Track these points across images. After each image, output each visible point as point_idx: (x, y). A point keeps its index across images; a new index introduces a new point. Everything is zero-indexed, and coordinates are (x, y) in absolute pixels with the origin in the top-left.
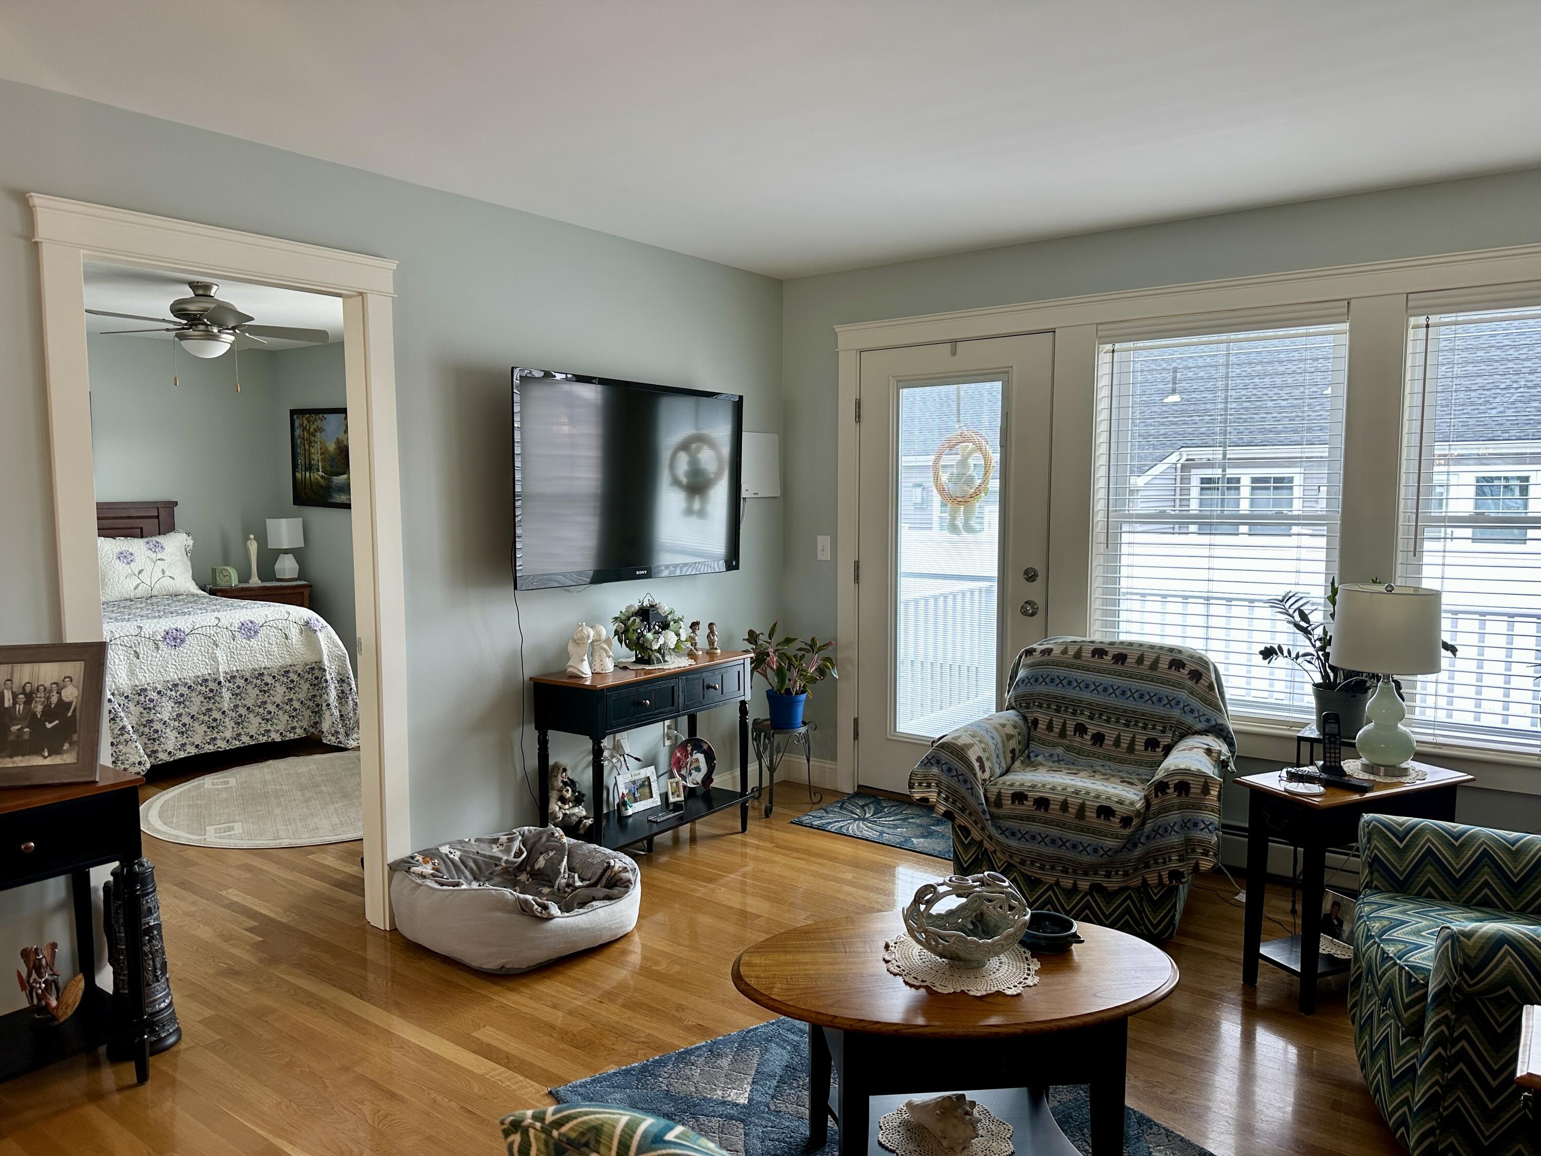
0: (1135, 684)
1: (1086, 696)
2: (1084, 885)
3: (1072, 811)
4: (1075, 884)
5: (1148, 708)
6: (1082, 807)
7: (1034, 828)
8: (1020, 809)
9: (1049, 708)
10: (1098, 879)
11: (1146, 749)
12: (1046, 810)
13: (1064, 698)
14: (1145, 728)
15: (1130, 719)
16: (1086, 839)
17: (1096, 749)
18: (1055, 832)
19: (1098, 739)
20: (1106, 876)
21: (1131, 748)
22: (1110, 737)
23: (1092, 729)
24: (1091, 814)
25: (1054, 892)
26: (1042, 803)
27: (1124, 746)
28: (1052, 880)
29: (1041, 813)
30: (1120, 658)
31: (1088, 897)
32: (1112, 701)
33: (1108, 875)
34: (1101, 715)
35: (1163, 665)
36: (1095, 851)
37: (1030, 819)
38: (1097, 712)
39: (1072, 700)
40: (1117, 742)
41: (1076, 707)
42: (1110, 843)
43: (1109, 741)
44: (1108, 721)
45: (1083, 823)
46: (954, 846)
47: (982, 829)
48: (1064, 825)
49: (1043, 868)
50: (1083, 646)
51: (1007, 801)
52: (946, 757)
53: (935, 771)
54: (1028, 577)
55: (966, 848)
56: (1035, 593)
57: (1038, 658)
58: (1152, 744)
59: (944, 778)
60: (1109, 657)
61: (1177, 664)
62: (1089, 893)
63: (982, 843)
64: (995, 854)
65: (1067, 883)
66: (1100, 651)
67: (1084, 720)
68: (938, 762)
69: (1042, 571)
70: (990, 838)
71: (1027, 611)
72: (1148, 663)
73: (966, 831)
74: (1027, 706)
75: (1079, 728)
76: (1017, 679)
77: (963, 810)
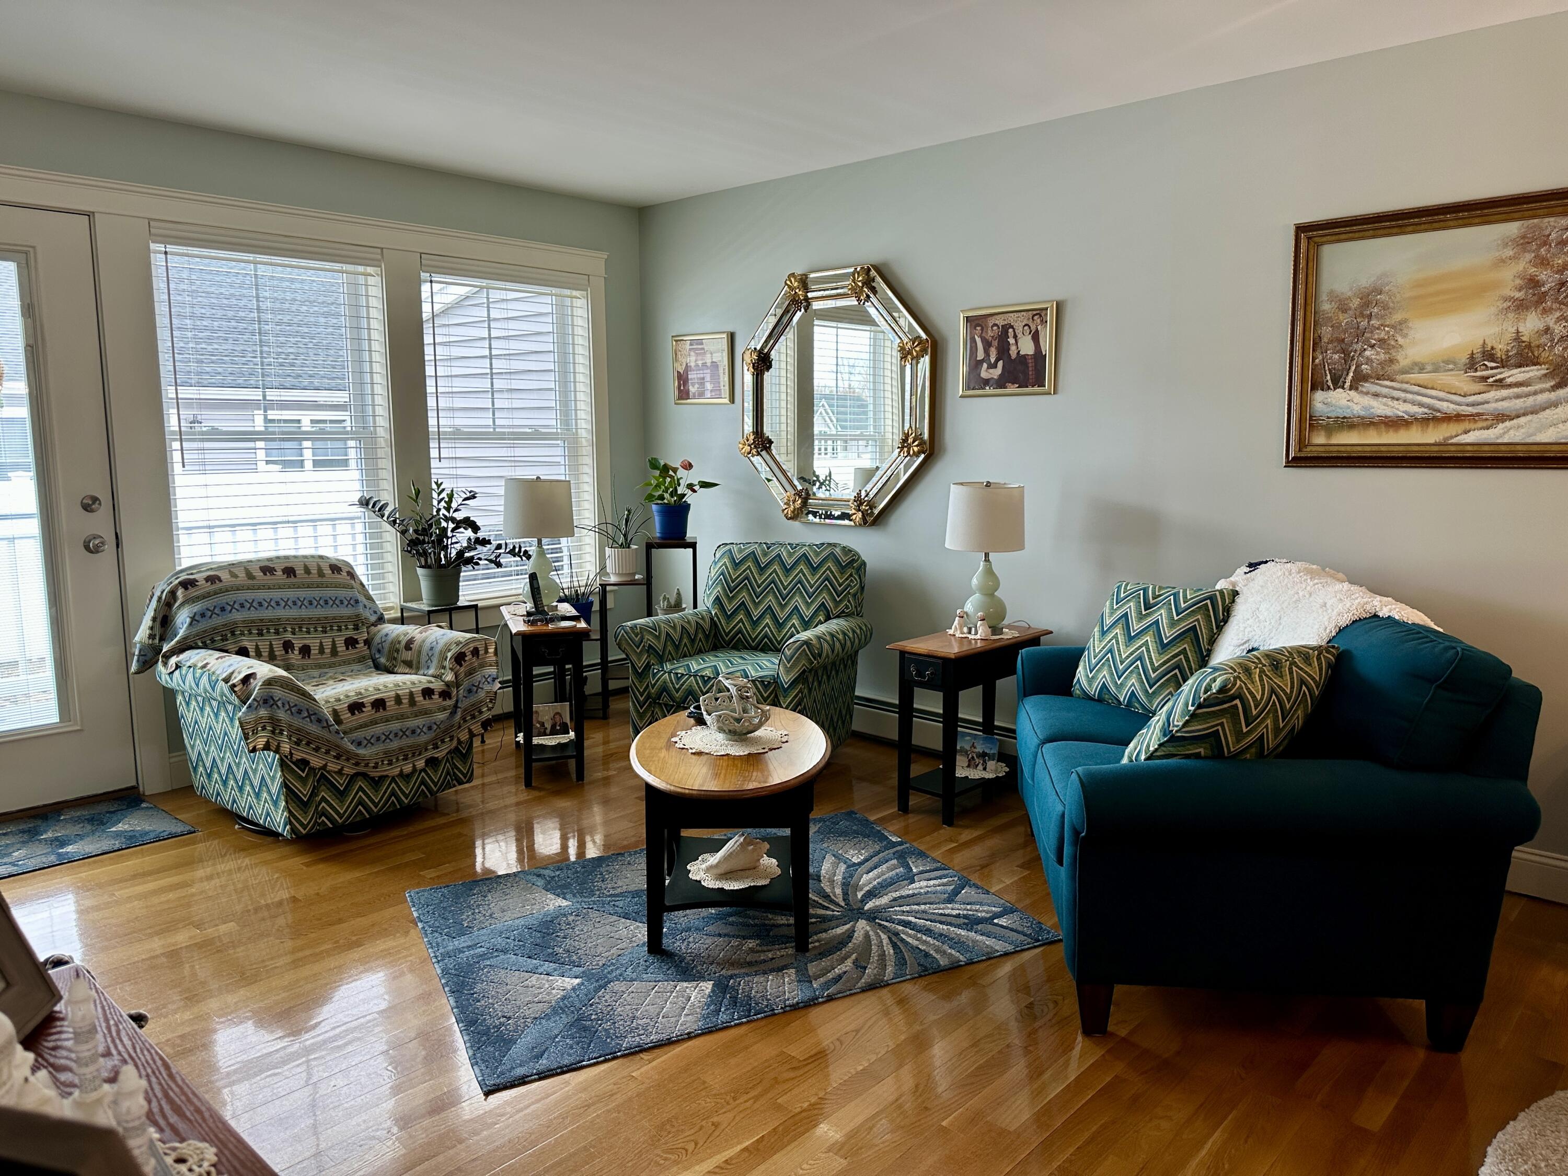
0: (316, 593)
1: (281, 613)
2: (421, 764)
3: (405, 701)
4: (414, 766)
5: (333, 612)
6: (411, 694)
7: (379, 729)
8: (360, 718)
9: (250, 633)
10: (429, 754)
11: (347, 649)
12: (384, 709)
13: (262, 620)
14: (340, 630)
15: (326, 625)
16: (419, 722)
17: (306, 662)
18: (395, 726)
20: (434, 748)
21: (334, 652)
22: (314, 644)
23: (298, 644)
24: (419, 698)
25: (396, 783)
26: (379, 704)
27: (328, 651)
28: (396, 771)
29: (382, 713)
30: (289, 571)
31: (423, 774)
32: (305, 613)
33: (436, 747)
34: (300, 628)
35: (327, 570)
36: (430, 728)
37: (374, 722)
38: (299, 625)
39: (271, 621)
40: (322, 650)
41: (277, 626)
42: (441, 716)
43: (315, 651)
44: (308, 632)
45: (415, 709)
46: (285, 785)
47: (327, 752)
48: (402, 717)
49: (390, 763)
50: (246, 567)
51: (345, 716)
52: (278, 693)
53: (263, 712)
54: (87, 508)
55: (303, 781)
56: (99, 524)
57: (209, 587)
58: (351, 643)
59: (282, 715)
60: (279, 573)
61: (336, 568)
62: (424, 770)
63: (324, 767)
64: (340, 772)
65: (408, 768)
66: (267, 569)
67: (289, 636)
68: (265, 701)
69: (105, 498)
70: (338, 757)
71: (91, 547)
72: (314, 571)
73: (303, 763)
74: (224, 639)
75: (288, 646)
76: (182, 619)
77: (298, 743)
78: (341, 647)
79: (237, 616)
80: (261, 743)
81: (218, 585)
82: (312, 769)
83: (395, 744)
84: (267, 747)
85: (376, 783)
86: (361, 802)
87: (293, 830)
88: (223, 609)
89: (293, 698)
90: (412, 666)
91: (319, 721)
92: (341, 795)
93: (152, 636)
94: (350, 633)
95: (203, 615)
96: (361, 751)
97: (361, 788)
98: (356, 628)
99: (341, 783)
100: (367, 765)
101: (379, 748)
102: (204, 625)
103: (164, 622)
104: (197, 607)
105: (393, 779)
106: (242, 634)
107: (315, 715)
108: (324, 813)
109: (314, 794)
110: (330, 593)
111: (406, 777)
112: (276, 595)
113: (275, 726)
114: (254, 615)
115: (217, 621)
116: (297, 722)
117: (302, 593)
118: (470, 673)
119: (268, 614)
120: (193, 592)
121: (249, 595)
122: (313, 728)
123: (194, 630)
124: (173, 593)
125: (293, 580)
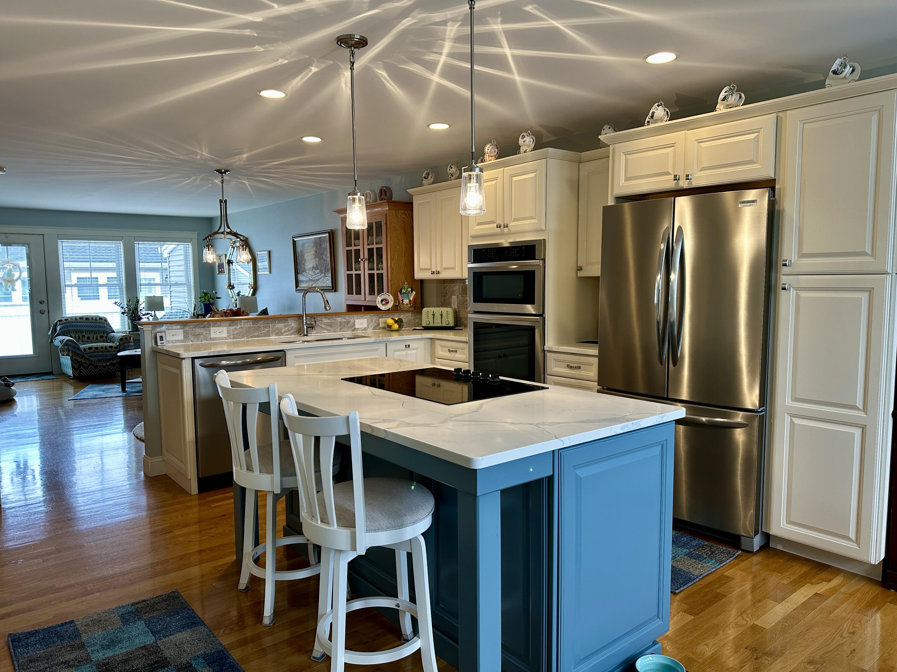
0: (94, 324)
1: (83, 328)
2: (108, 364)
3: (104, 348)
4: (106, 364)
5: (98, 329)
6: (106, 347)
7: (96, 354)
8: (91, 351)
10: (111, 362)
12: (98, 349)
14: (99, 333)
15: (95, 332)
16: (108, 353)
17: (88, 340)
18: (101, 354)
19: (88, 338)
21: (97, 339)
22: (91, 336)
23: (86, 336)
24: (108, 348)
26: (96, 348)
27: (95, 338)
30: (87, 319)
32: (89, 329)
33: (113, 360)
35: (98, 319)
36: (111, 355)
37: (94, 352)
38: (87, 332)
39: (80, 330)
40: (93, 338)
41: (81, 332)
42: (114, 353)
43: (91, 338)
44: (90, 333)
45: (107, 350)
46: (72, 364)
47: (82, 358)
48: (103, 352)
49: (99, 362)
50: (76, 318)
51: (87, 350)
52: (69, 343)
53: (66, 347)
54: (41, 303)
55: (76, 364)
56: (44, 307)
57: (65, 322)
58: (102, 337)
59: (70, 348)
60: (84, 319)
61: (101, 319)
62: (109, 365)
63: (81, 361)
64: (85, 363)
65: (104, 364)
66: (81, 318)
67: (84, 334)
68: (66, 345)
69: (45, 299)
70: (84, 359)
71: (42, 312)
72: (94, 319)
73: (76, 360)
74: (67, 333)
75: (84, 336)
76: (58, 328)
77: (75, 355)
78: (99, 338)
79: (71, 328)
80: (65, 354)
81: (67, 321)
82: (78, 361)
83: (100, 358)
84: (67, 355)
85: (96, 367)
86: (91, 370)
87: (74, 375)
88: (67, 327)
89: (74, 345)
90: (113, 342)
91: (80, 350)
92: (86, 369)
93: (52, 333)
94: (102, 335)
95: (63, 328)
96: (90, 358)
97: (91, 367)
98: (104, 333)
99: (86, 366)
100: (92, 362)
101: (96, 358)
102: (63, 330)
103: (55, 330)
104: (61, 326)
105: (100, 366)
106: (71, 332)
107: (79, 349)
108: (82, 372)
109: (79, 367)
110: (98, 324)
111: (105, 367)
112: (82, 324)
113: (68, 350)
114: (75, 328)
115: (66, 329)
116: (75, 350)
117: (89, 324)
118: (124, 343)
119: (78, 328)
120: (61, 323)
121: (74, 324)
122: (78, 352)
123: (60, 331)
124: (57, 323)
125: (88, 321)
